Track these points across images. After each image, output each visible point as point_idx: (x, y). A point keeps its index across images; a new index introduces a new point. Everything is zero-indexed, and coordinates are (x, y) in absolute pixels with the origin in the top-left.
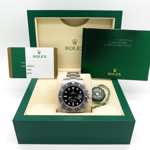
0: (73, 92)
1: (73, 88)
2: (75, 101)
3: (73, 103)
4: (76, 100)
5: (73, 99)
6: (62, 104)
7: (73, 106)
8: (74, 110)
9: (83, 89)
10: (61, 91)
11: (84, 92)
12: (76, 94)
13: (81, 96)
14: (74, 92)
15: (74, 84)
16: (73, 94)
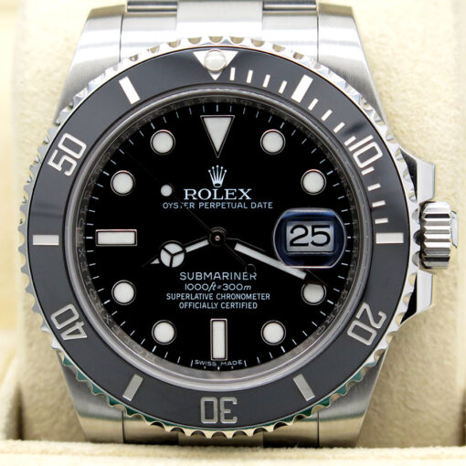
0: (218, 180)
1: (218, 129)
2: (249, 300)
3: (219, 330)
4: (257, 287)
5: (217, 276)
6: (77, 332)
7: (218, 362)
8: (228, 411)
9: (347, 143)
10: (51, 163)
11: (364, 173)
12: (254, 206)
13: (328, 226)
14: (226, 184)
15: (233, 70)
16: (211, 200)
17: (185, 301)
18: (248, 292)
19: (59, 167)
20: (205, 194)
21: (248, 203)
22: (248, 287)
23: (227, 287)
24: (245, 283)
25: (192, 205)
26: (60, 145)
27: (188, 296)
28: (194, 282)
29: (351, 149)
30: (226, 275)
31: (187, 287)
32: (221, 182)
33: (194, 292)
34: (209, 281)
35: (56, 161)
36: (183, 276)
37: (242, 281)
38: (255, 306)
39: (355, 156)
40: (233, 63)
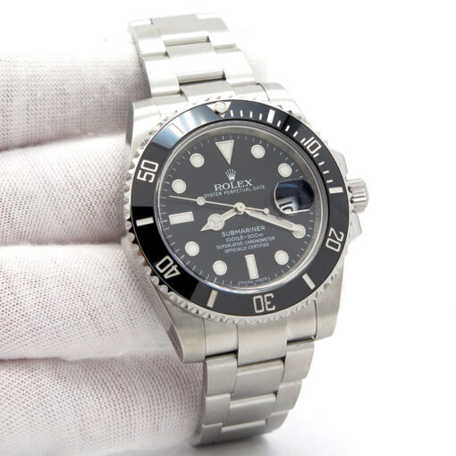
0: (232, 178)
1: (226, 148)
2: (264, 242)
3: (251, 260)
4: (266, 234)
5: (243, 231)
6: (174, 272)
7: (254, 280)
8: (269, 303)
9: (302, 142)
10: (138, 177)
11: (315, 156)
12: (255, 189)
13: (291, 202)
14: (237, 179)
15: (232, 112)
16: (230, 189)
17: (228, 248)
18: (262, 237)
19: (144, 179)
20: (226, 186)
21: (251, 187)
22: (262, 235)
23: (250, 236)
24: (259, 233)
25: (220, 193)
26: (142, 167)
27: (229, 245)
28: (231, 236)
29: (305, 144)
30: (247, 230)
31: (227, 240)
32: (233, 178)
33: (232, 243)
34: (239, 235)
35: (142, 176)
36: (224, 235)
37: (257, 232)
38: (268, 245)
39: (308, 148)
40: (230, 108)
